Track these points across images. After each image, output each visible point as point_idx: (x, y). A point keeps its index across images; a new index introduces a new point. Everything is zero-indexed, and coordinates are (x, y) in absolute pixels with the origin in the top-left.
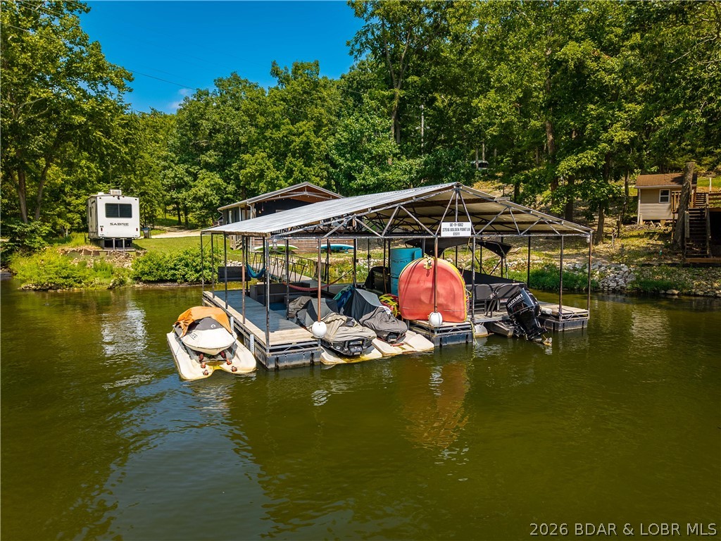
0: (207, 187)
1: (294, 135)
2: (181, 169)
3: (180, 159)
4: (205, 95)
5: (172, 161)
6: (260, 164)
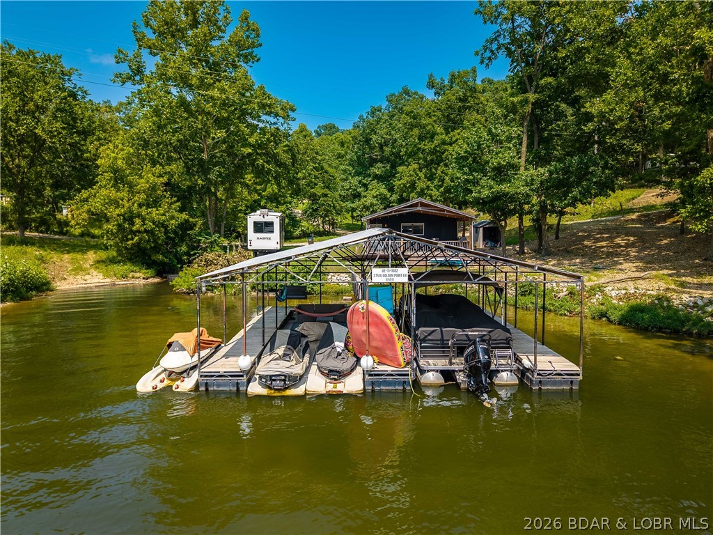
0: (374, 197)
1: (447, 144)
2: (355, 181)
3: (356, 171)
4: (378, 111)
5: (350, 174)
6: (411, 176)
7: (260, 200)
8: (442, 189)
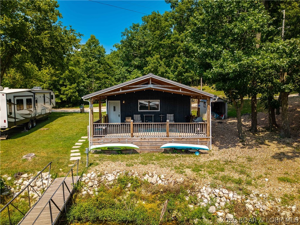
2: (124, 69)
3: (125, 64)
5: (121, 65)
6: (155, 63)
7: (59, 81)
8: (176, 73)
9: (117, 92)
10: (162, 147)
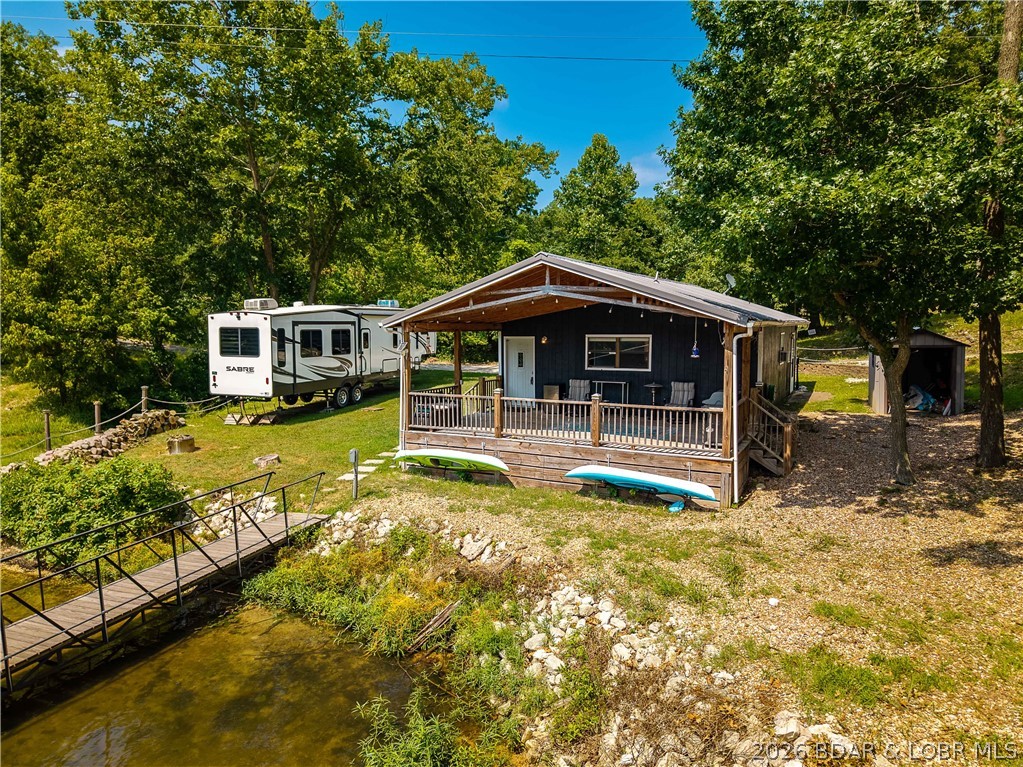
9: (463, 310)
10: (569, 473)
